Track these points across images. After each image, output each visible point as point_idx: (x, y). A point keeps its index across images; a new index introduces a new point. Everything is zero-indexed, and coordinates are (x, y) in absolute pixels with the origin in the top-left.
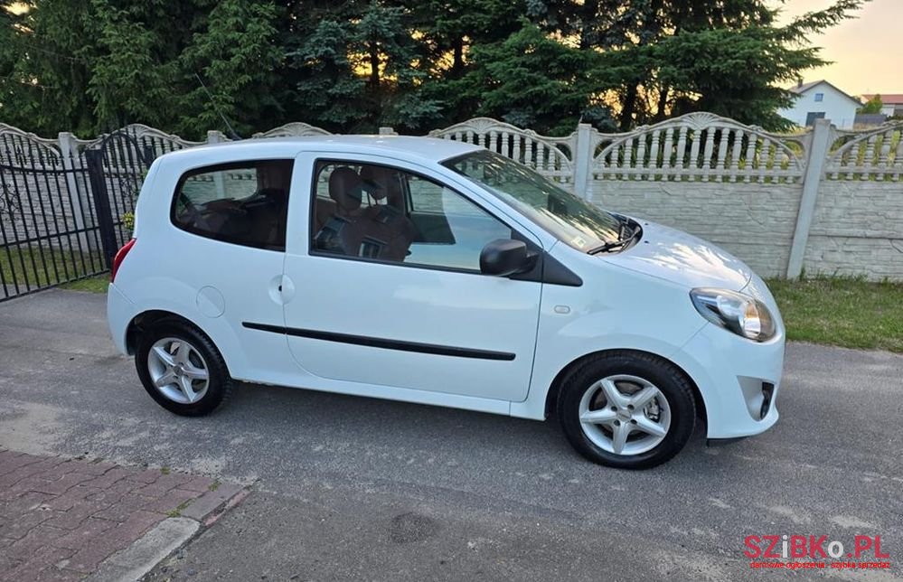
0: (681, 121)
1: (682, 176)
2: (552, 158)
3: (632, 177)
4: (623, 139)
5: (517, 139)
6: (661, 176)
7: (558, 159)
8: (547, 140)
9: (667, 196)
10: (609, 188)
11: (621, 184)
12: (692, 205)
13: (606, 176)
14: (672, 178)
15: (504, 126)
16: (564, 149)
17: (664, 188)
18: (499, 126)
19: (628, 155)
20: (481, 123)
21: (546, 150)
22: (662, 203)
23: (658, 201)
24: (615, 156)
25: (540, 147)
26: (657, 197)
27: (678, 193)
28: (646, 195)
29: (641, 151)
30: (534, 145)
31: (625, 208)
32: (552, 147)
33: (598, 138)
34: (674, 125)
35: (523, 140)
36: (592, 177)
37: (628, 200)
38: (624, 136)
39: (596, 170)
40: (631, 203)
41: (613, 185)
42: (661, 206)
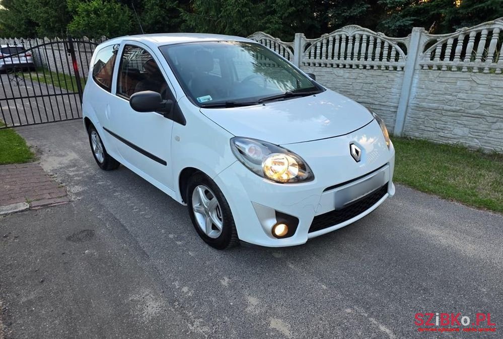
0: (494, 24)
1: (490, 69)
2: (393, 53)
3: (449, 68)
4: (446, 38)
5: (371, 38)
6: (473, 68)
7: (397, 54)
8: (391, 40)
9: (475, 85)
10: (431, 76)
11: (440, 73)
12: (496, 94)
13: (430, 67)
14: (481, 70)
15: (364, 31)
16: (402, 46)
17: (473, 78)
18: (361, 30)
19: (448, 51)
20: (351, 29)
21: (390, 47)
22: (471, 89)
23: (467, 88)
24: (439, 51)
25: (386, 44)
26: (466, 85)
27: (484, 83)
28: (459, 83)
29: (459, 48)
30: (383, 43)
31: (441, 92)
32: (393, 45)
33: (426, 37)
34: (488, 27)
35: (375, 40)
36: (420, 67)
37: (444, 86)
38: (446, 36)
39: (423, 62)
40: (446, 88)
41: (433, 74)
42: (470, 92)
